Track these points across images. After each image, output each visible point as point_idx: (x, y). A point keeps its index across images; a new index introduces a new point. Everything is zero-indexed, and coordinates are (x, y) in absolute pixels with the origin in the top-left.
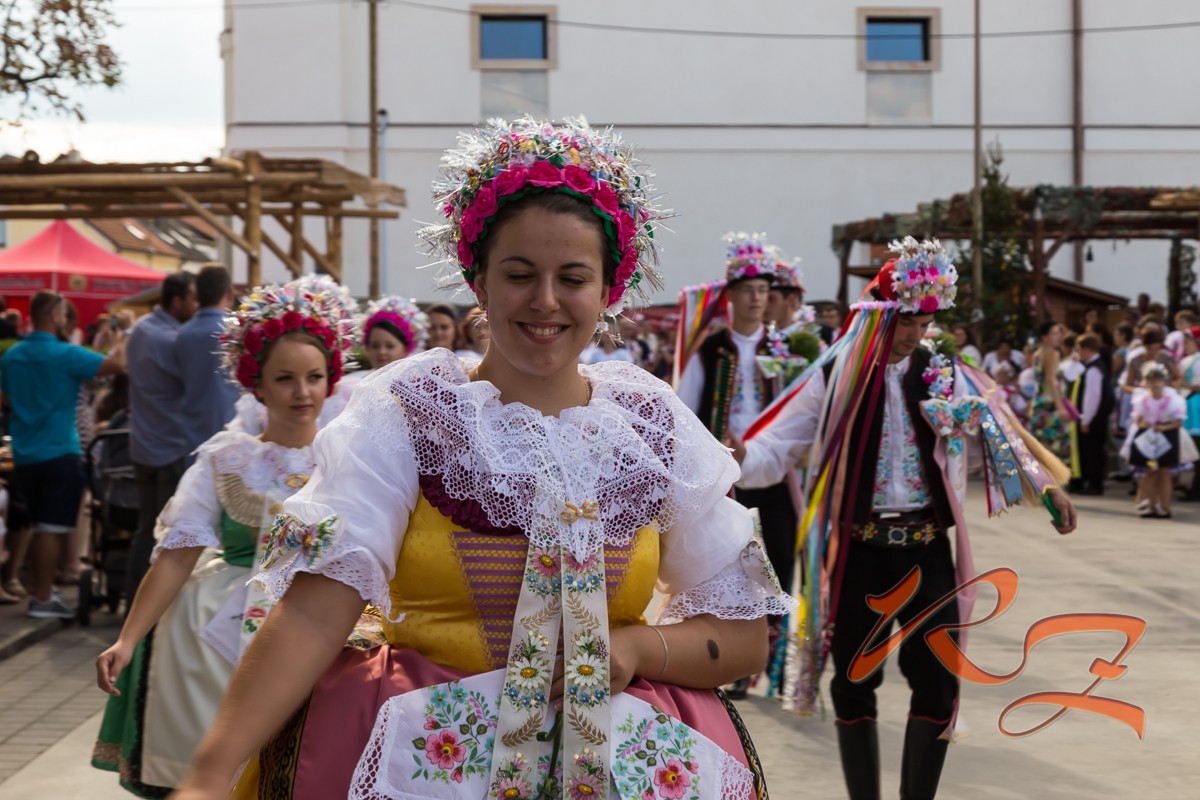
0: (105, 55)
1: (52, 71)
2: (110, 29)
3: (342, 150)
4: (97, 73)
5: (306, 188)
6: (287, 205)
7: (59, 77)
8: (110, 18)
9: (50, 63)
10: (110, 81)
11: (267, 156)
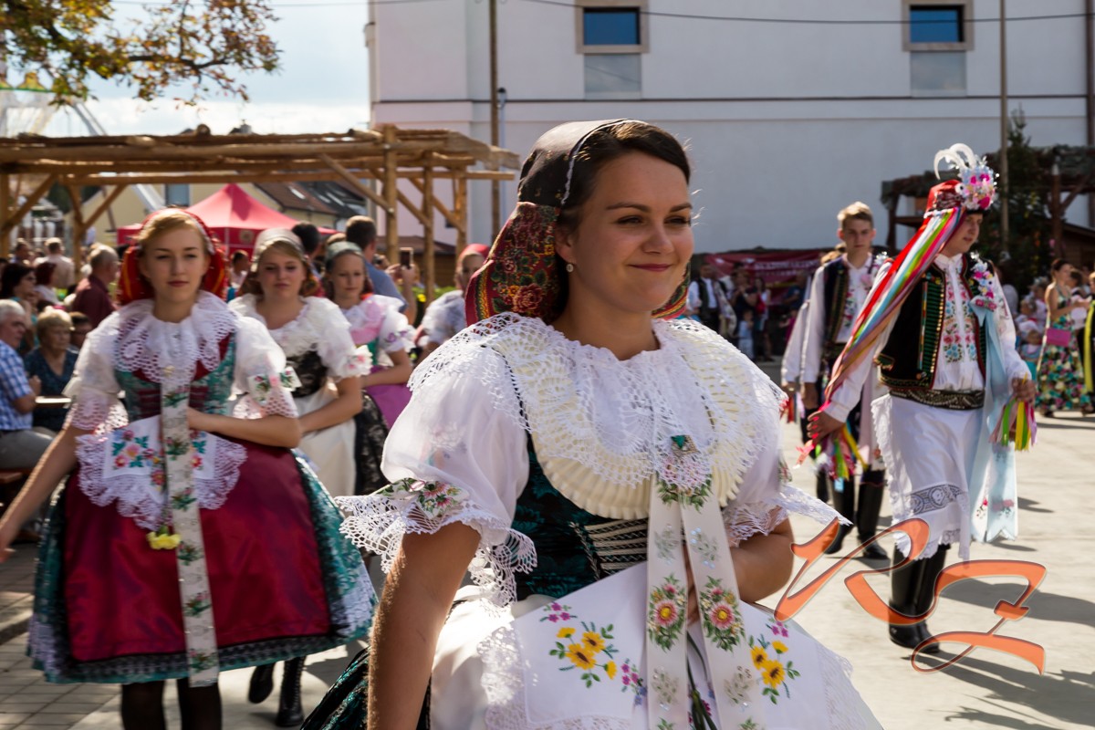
0: (265, 47)
1: (219, 58)
2: (268, 22)
3: (466, 123)
4: (258, 60)
5: (437, 155)
6: (419, 169)
7: (226, 63)
8: (269, 13)
9: (218, 51)
10: (269, 66)
11: (402, 128)
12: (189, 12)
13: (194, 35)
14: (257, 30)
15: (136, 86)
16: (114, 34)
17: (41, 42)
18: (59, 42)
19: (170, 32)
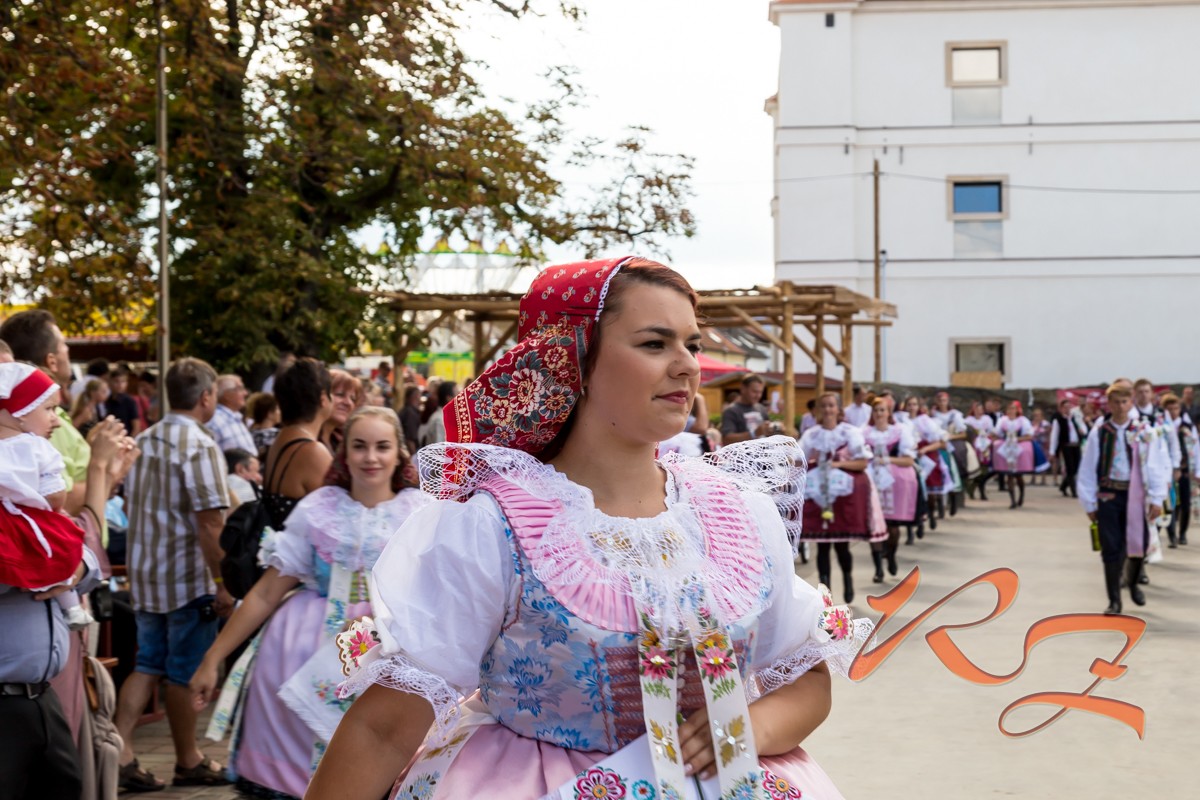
0: (685, 217)
1: (650, 227)
2: (689, 198)
3: (853, 279)
4: (680, 227)
5: (826, 306)
6: (812, 318)
7: (655, 232)
8: (689, 190)
9: (648, 222)
10: (689, 234)
11: (798, 283)
12: (625, 191)
13: (629, 209)
14: (680, 204)
16: (566, 210)
17: (509, 217)
18: (522, 215)
19: (610, 207)
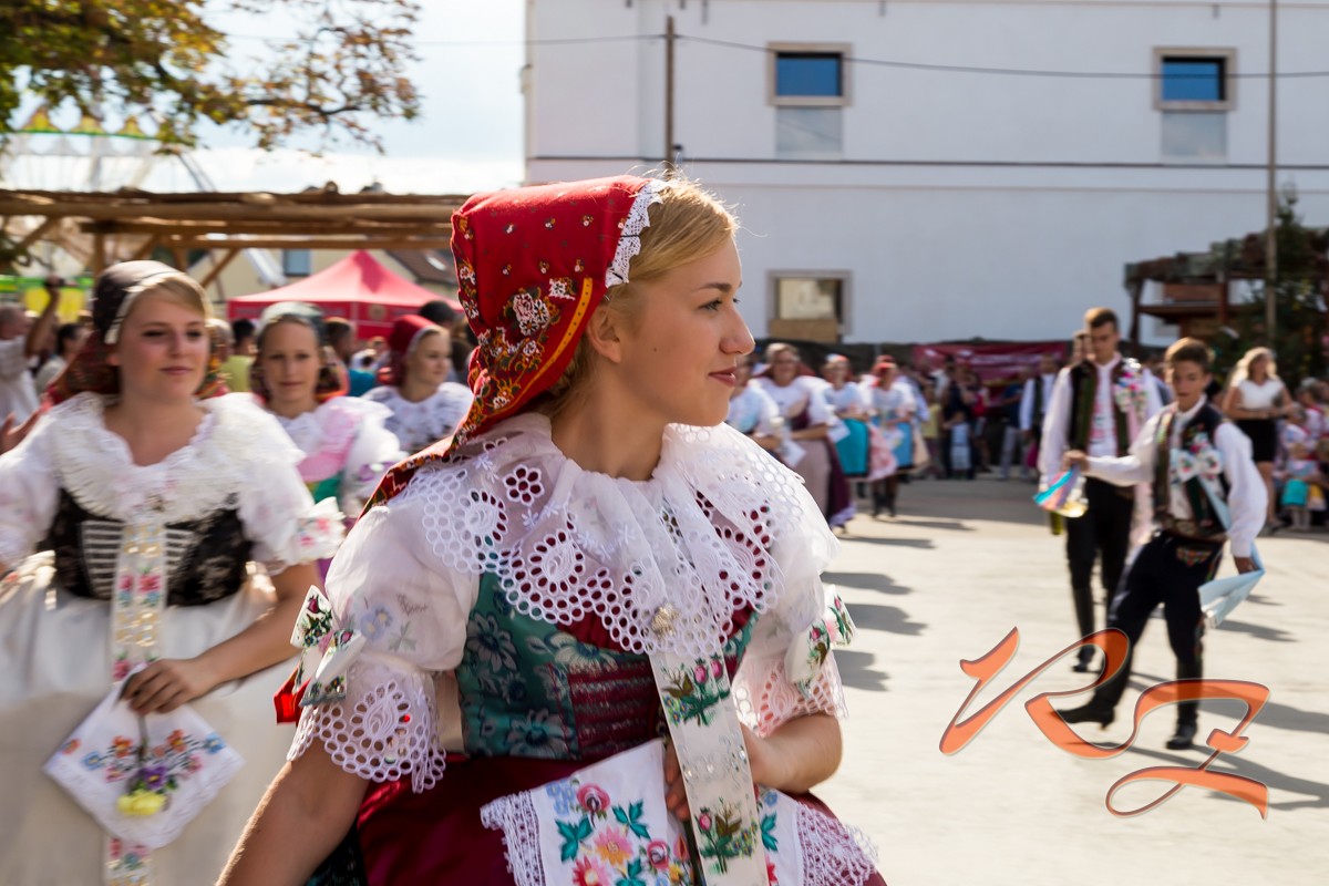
0: (405, 91)
1: (352, 103)
2: (409, 63)
4: (396, 106)
7: (360, 110)
8: (409, 52)
9: (351, 96)
10: (409, 114)
12: (318, 49)
13: (322, 76)
15: (256, 135)
16: (230, 74)
17: (146, 81)
18: (166, 81)
19: (295, 72)
